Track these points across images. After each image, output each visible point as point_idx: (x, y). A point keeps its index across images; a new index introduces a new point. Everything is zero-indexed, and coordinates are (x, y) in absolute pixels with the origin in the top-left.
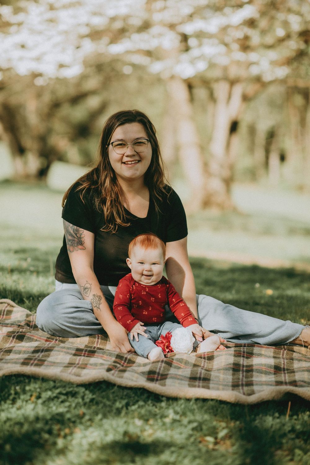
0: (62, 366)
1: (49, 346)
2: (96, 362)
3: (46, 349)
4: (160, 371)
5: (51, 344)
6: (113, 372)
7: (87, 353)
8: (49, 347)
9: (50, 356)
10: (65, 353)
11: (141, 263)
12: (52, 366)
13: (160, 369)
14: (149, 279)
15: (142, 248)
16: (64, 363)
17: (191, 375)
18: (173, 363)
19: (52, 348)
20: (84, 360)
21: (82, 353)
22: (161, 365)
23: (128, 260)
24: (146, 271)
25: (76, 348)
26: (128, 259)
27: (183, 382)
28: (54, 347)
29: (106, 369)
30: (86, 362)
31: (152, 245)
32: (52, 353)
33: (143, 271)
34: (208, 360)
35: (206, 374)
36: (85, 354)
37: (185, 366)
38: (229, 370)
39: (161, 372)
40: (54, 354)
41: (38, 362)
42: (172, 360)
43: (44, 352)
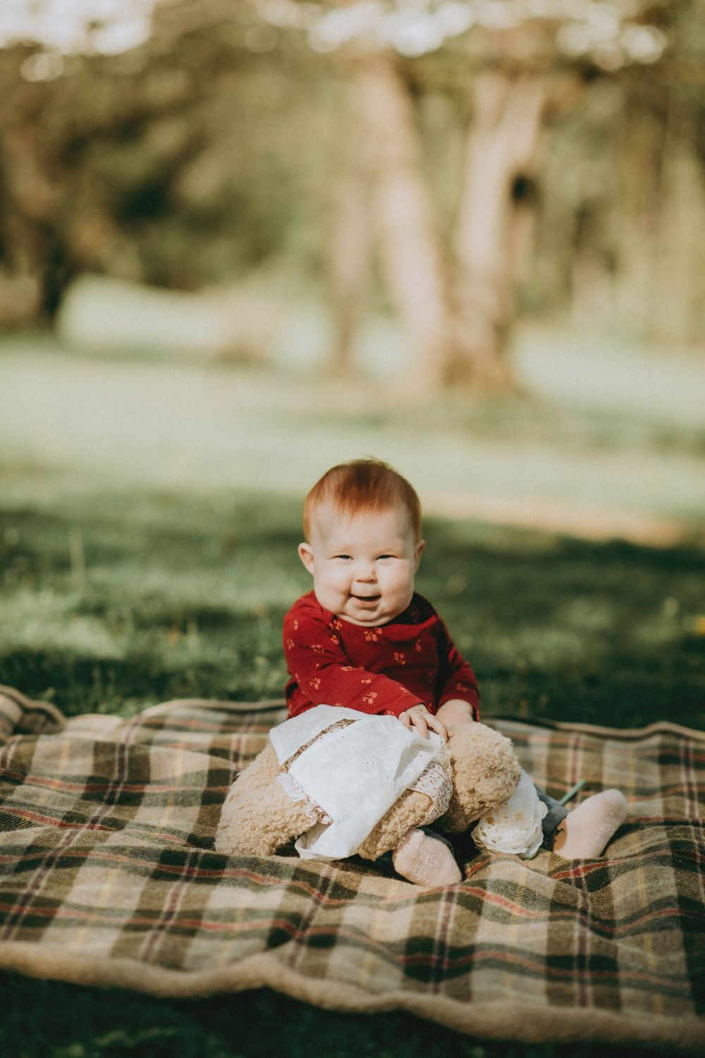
0: (117, 926)
1: (71, 845)
2: (233, 905)
3: (62, 858)
4: (444, 936)
5: (77, 837)
6: (289, 948)
7: (197, 869)
8: (71, 849)
9: (75, 881)
10: (125, 872)
11: (341, 557)
12: (82, 923)
13: (444, 928)
14: (373, 609)
15: (341, 510)
16: (122, 912)
17: (549, 947)
18: (485, 899)
19: (81, 854)
20: (188, 898)
21: (182, 871)
22: (448, 909)
23: (303, 551)
24: (359, 581)
25: (162, 847)
26: (303, 546)
27: (529, 981)
28: (87, 850)
29: (267, 934)
30: (195, 906)
31: (374, 498)
32: (84, 872)
33: (351, 581)
34: (591, 890)
35: (600, 943)
36: (190, 872)
37: (524, 908)
38: (671, 928)
39: (449, 940)
40: (89, 875)
41: (33, 908)
42: (481, 889)
43: (54, 866)
